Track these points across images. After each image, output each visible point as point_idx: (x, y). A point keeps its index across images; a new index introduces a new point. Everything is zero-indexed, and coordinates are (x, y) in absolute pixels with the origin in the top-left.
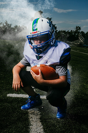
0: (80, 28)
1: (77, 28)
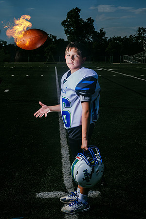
0: (145, 30)
1: (140, 31)
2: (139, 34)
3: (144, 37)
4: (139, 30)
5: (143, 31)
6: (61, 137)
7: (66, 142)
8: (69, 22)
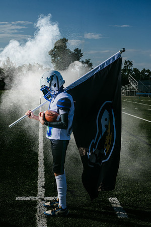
0: (131, 63)
1: (127, 64)
2: (125, 67)
3: (130, 70)
4: (126, 62)
5: (130, 64)
6: (39, 159)
7: (43, 163)
8: (56, 51)
